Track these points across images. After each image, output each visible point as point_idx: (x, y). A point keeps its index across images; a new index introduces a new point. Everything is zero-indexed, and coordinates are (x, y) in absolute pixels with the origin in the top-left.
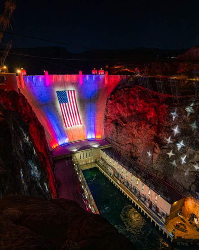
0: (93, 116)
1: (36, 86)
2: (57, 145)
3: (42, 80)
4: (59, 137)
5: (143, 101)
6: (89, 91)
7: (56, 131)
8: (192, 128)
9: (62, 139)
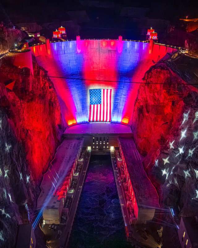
0: (125, 95)
1: (65, 54)
2: (75, 122)
3: (72, 46)
4: (79, 114)
5: (165, 91)
6: (128, 62)
7: (77, 106)
8: (194, 138)
9: (82, 116)
